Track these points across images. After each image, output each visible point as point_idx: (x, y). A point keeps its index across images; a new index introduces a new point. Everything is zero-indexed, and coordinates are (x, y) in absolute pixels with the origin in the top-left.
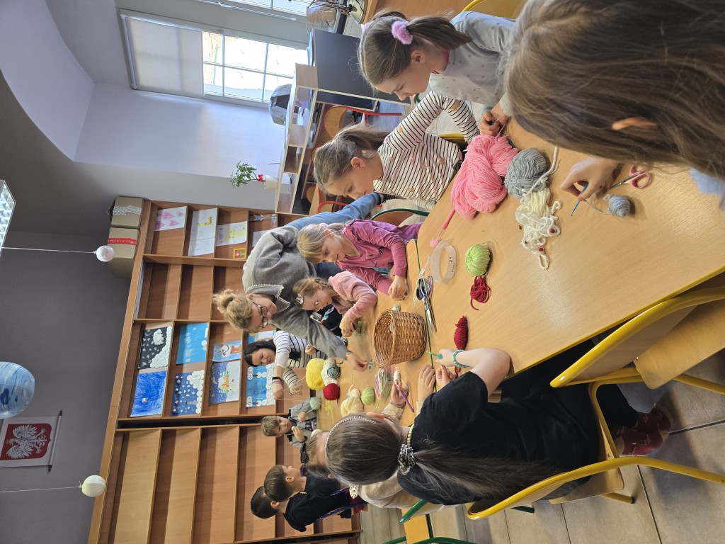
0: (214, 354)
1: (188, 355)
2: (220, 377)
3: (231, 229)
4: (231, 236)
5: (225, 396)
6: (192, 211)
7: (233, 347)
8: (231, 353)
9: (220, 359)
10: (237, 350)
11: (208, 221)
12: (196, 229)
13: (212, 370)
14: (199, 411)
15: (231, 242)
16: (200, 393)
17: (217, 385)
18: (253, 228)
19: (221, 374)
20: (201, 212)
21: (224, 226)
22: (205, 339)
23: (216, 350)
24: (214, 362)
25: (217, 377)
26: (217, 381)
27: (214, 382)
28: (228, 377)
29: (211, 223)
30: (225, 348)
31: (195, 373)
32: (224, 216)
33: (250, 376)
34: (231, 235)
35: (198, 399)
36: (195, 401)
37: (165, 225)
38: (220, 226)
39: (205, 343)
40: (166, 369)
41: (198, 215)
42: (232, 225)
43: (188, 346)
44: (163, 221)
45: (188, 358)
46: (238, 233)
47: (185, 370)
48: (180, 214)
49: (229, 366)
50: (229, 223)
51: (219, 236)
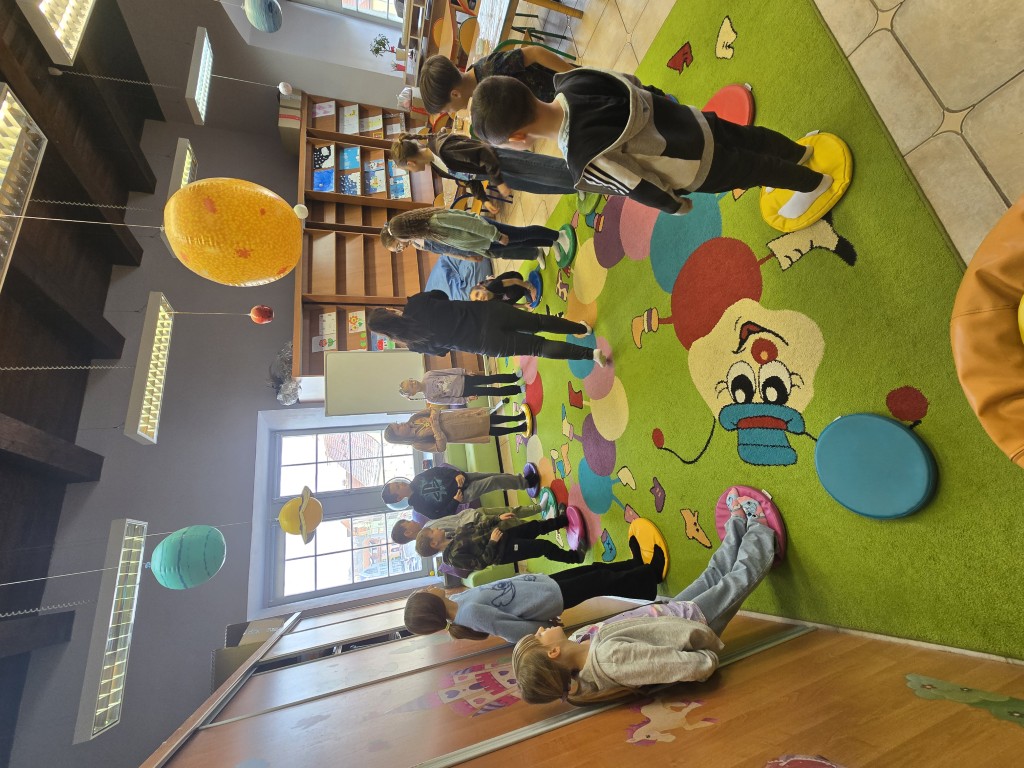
1: (347, 165)
2: (371, 179)
3: (370, 121)
5: (376, 189)
6: (340, 105)
7: (378, 163)
9: (370, 169)
11: (352, 113)
12: (343, 119)
13: (365, 176)
14: (359, 194)
15: (371, 129)
17: (370, 184)
18: (387, 122)
20: (346, 108)
21: (365, 120)
23: (366, 166)
24: (366, 171)
26: (369, 181)
28: (376, 179)
29: (354, 115)
30: (372, 164)
31: (353, 174)
32: (364, 112)
34: (371, 124)
35: (357, 187)
37: (320, 114)
38: (362, 119)
39: (358, 158)
41: (344, 110)
42: (370, 119)
43: (347, 160)
44: (317, 111)
46: (375, 123)
47: (346, 172)
48: (330, 106)
49: (377, 173)
50: (368, 117)
51: (361, 126)
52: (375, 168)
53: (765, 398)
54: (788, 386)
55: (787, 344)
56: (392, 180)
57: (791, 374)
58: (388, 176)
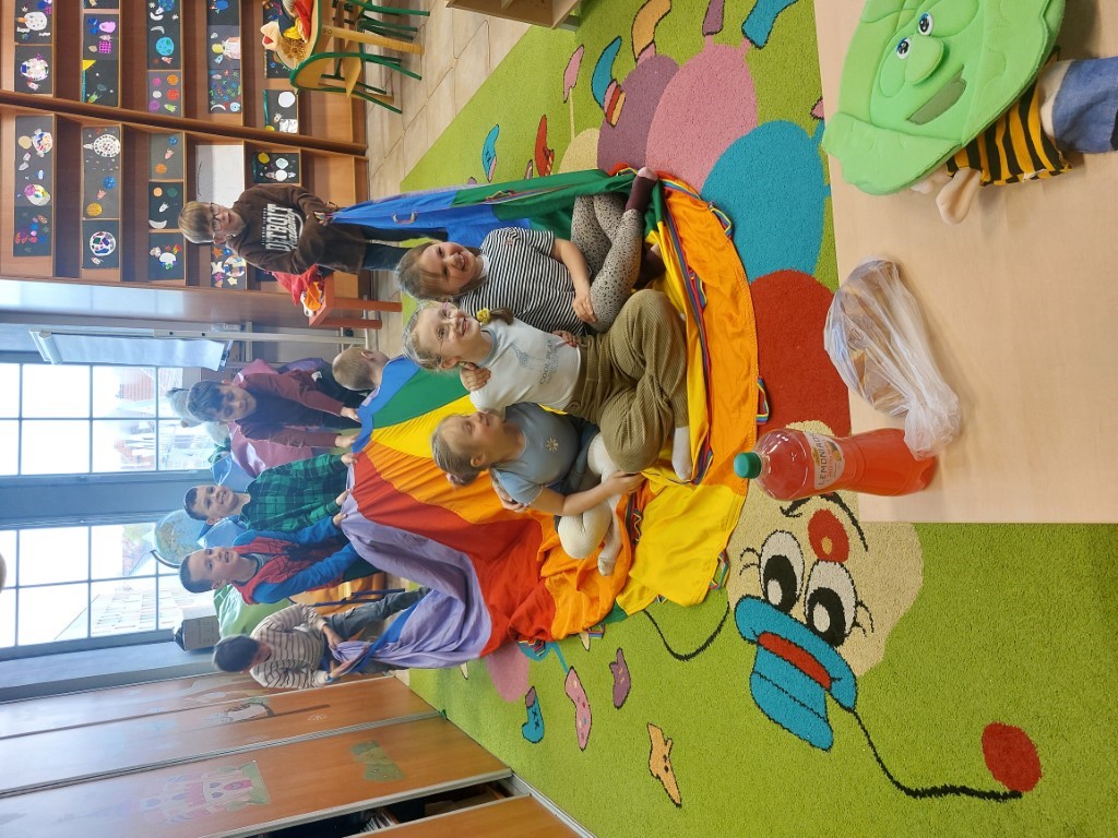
53: (810, 618)
54: (849, 620)
55: (866, 547)
57: (859, 604)
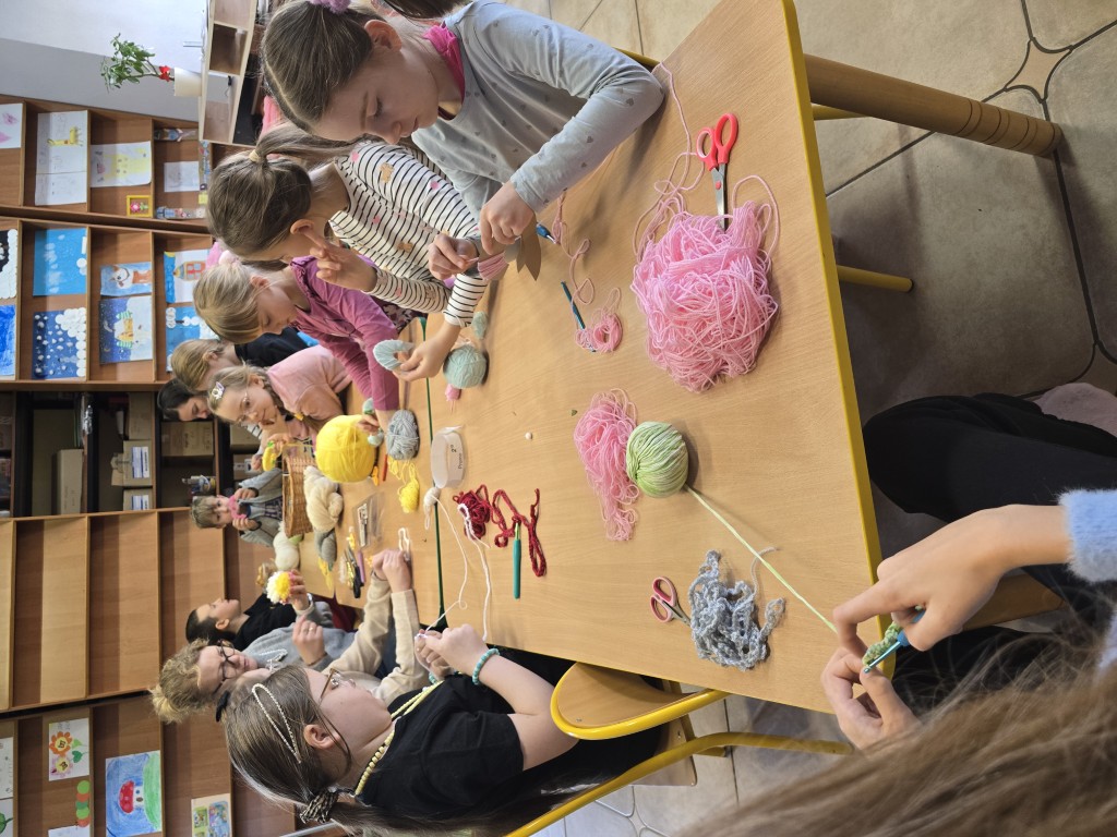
0: (103, 284)
1: (53, 282)
2: (116, 320)
3: (120, 155)
4: (122, 169)
5: (127, 351)
6: (34, 113)
7: (136, 273)
8: (134, 282)
9: (115, 292)
10: (144, 277)
11: (71, 137)
12: (46, 153)
13: (101, 311)
14: (82, 373)
15: (121, 180)
16: (82, 345)
17: (113, 334)
18: (163, 155)
19: (118, 317)
20: (55, 117)
21: (106, 148)
22: (83, 256)
23: (105, 276)
24: (103, 297)
25: (112, 320)
26: (111, 326)
27: (106, 328)
28: (130, 320)
29: (76, 141)
30: (121, 273)
31: (68, 312)
32: (103, 128)
33: (170, 322)
34: (120, 166)
35: (78, 354)
36: (73, 357)
38: (97, 148)
39: (83, 263)
40: (15, 304)
41: (48, 122)
42: (121, 147)
43: (53, 267)
45: (53, 286)
46: (132, 164)
47: (51, 307)
48: (10, 119)
49: (131, 302)
50: (114, 141)
51: (95, 166)
52: (128, 285)
56: (171, 313)
58: (161, 301)
